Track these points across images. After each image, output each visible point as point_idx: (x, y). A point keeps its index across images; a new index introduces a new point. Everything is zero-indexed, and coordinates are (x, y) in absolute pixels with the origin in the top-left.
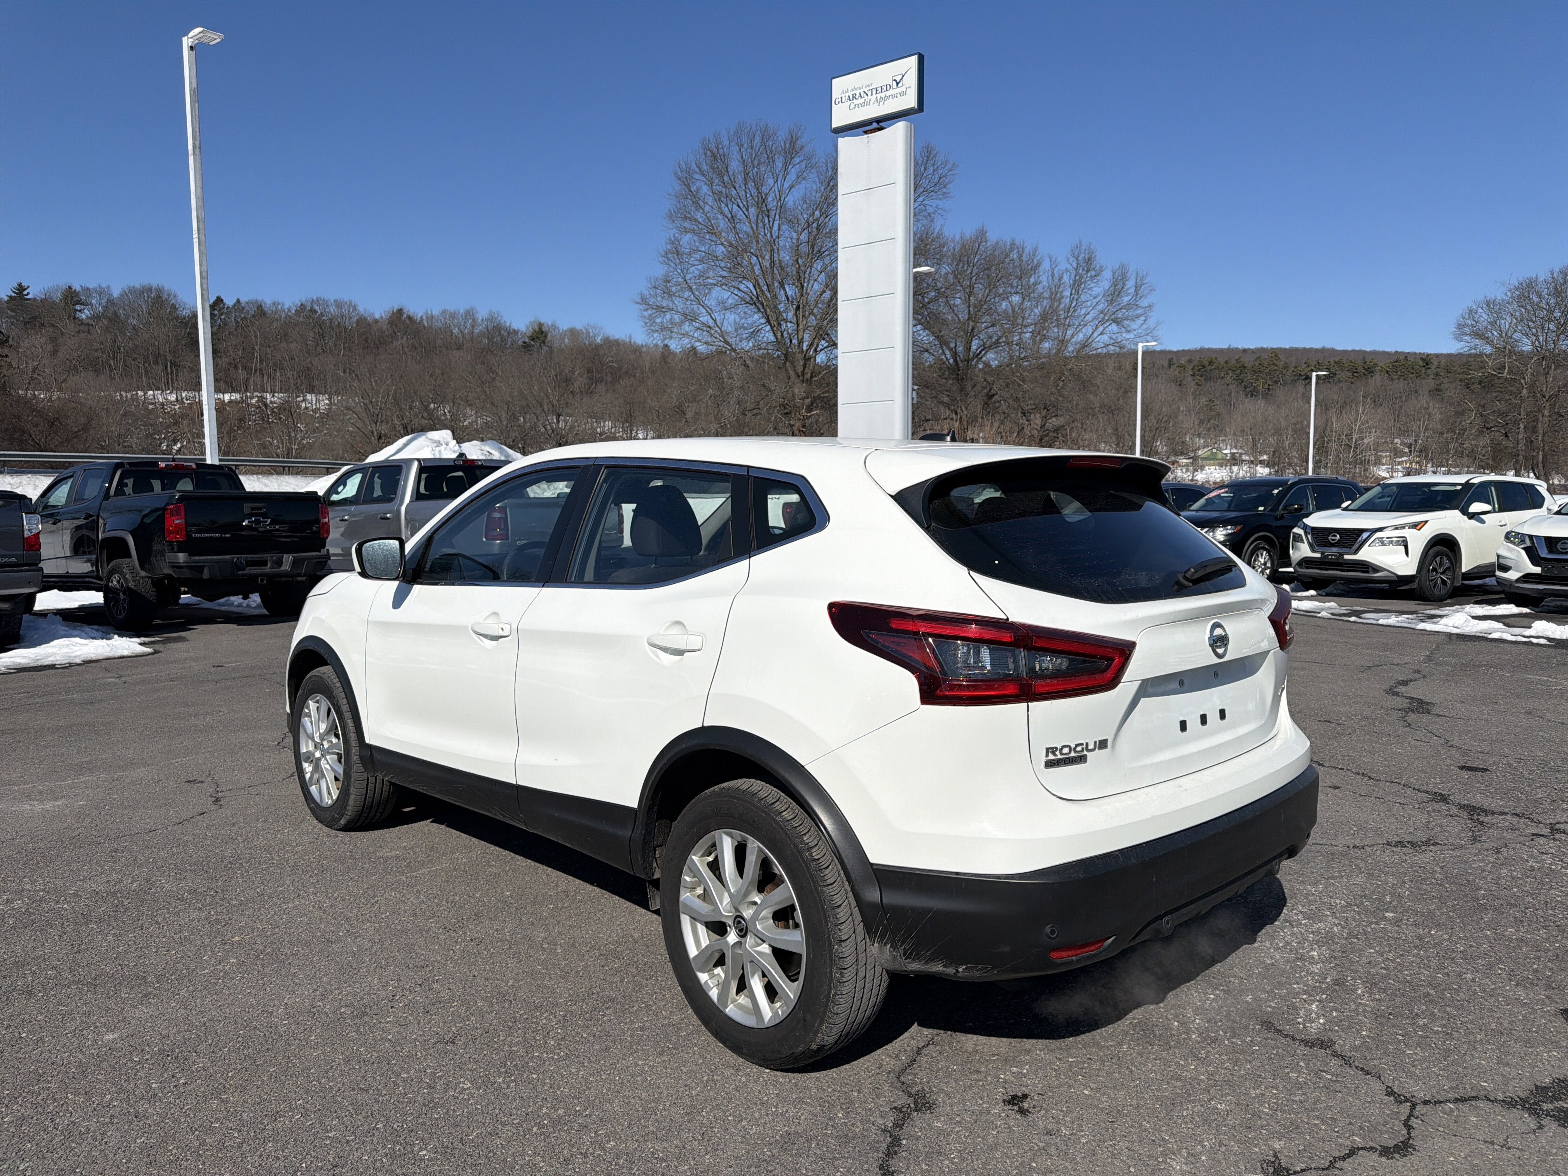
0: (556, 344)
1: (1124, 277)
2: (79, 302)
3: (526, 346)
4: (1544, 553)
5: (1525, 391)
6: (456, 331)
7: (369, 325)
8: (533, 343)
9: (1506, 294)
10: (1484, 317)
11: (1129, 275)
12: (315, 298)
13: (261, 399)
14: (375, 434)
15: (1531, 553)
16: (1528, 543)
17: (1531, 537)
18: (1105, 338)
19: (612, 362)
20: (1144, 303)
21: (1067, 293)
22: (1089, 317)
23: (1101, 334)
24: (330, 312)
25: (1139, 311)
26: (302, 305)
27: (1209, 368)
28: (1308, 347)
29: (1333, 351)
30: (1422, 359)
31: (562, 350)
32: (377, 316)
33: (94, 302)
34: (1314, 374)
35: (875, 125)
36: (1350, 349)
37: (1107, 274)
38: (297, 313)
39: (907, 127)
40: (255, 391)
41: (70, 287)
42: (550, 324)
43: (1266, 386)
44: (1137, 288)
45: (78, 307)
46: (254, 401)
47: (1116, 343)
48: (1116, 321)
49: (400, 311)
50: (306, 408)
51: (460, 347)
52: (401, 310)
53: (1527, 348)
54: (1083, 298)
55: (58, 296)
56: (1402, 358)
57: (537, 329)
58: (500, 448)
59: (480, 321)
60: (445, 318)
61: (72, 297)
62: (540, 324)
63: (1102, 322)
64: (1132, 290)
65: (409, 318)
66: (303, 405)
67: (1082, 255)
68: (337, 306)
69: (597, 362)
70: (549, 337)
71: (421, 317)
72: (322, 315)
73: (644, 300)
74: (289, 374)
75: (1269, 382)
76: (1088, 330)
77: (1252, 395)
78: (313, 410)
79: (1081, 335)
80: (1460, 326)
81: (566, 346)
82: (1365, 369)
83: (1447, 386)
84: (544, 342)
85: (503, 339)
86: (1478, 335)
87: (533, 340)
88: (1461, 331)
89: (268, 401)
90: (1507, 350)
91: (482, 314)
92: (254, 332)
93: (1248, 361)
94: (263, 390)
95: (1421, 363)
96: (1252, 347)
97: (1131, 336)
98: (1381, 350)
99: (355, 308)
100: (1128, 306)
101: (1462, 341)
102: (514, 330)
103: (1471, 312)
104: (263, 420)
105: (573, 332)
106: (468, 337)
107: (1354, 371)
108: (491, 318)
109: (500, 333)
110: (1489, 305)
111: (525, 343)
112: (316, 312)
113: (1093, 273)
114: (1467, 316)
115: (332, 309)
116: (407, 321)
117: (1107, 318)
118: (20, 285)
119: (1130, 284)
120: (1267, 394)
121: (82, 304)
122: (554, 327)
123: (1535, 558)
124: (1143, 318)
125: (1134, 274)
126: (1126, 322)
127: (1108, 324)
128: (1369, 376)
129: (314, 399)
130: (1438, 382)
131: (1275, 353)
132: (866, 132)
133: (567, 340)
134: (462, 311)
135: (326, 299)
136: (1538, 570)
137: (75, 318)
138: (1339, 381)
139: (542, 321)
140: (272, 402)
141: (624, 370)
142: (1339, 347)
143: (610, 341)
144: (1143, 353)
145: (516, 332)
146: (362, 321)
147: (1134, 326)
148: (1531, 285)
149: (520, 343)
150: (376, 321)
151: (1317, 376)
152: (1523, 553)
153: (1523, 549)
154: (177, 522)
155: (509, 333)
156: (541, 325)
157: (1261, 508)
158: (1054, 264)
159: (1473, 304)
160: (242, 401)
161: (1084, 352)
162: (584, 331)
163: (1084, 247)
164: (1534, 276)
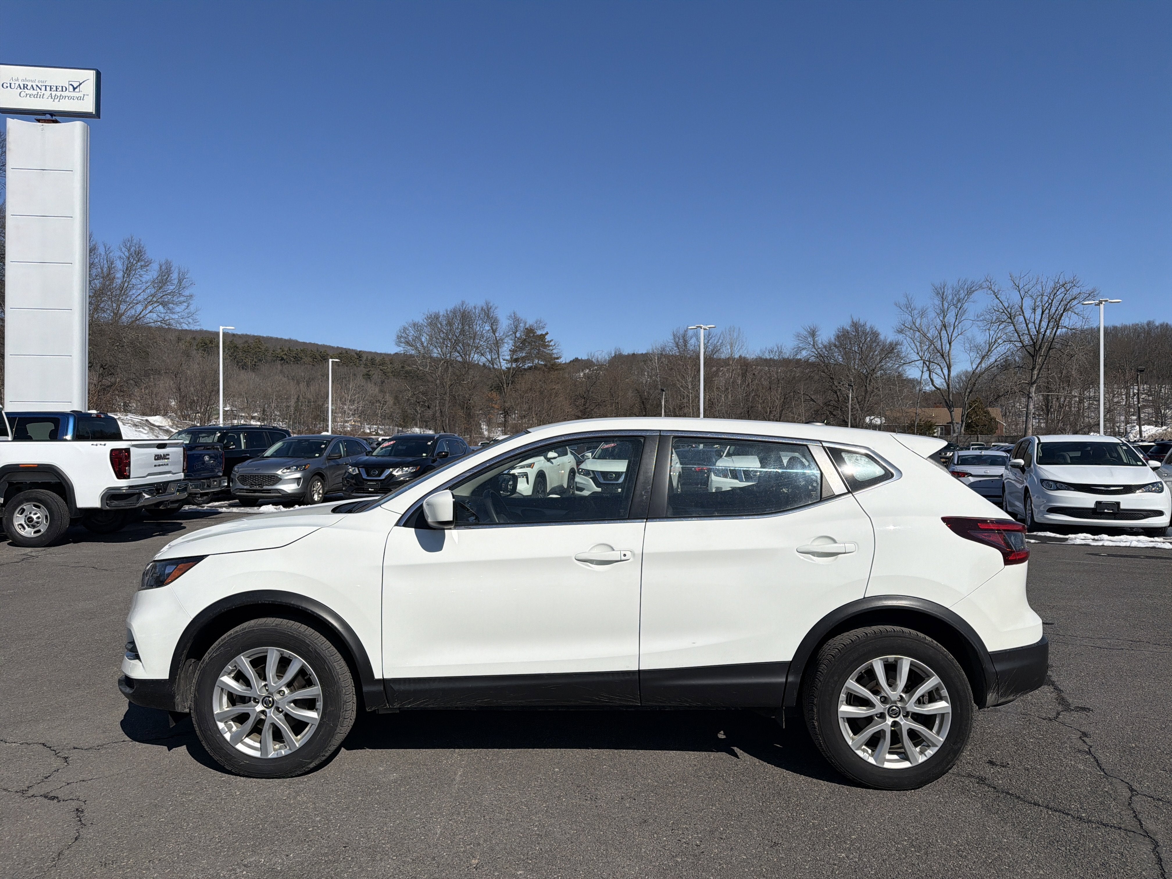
1: (169, 272)
4: (602, 480)
5: (438, 381)
9: (424, 321)
10: (412, 332)
11: (173, 268)
15: (594, 479)
16: (592, 476)
17: (593, 471)
18: (154, 316)
20: (187, 293)
21: (119, 275)
22: (139, 298)
23: (150, 312)
25: (182, 299)
27: (210, 345)
28: (279, 337)
29: (296, 342)
30: (356, 353)
34: (330, 360)
35: (48, 117)
36: (308, 342)
37: (155, 266)
39: (84, 127)
43: (253, 363)
44: (180, 281)
47: (163, 321)
48: (164, 304)
53: (435, 355)
54: (134, 281)
56: (344, 352)
63: (150, 303)
64: (176, 282)
67: (133, 249)
75: (255, 360)
76: (139, 308)
77: (243, 368)
79: (133, 312)
80: (399, 337)
82: (321, 357)
83: (373, 373)
86: (408, 343)
88: (401, 339)
90: (426, 356)
93: (239, 343)
95: (356, 356)
96: (239, 333)
97: (176, 316)
98: (328, 344)
100: (172, 294)
101: (400, 346)
103: (405, 329)
107: (314, 358)
110: (415, 325)
113: (143, 263)
114: (402, 331)
117: (155, 299)
119: (175, 276)
120: (254, 368)
123: (598, 484)
124: (186, 304)
125: (177, 270)
126: (171, 305)
127: (156, 305)
128: (324, 362)
130: (367, 370)
131: (259, 340)
132: (39, 121)
136: (599, 490)
138: (305, 363)
142: (301, 340)
144: (224, 334)
147: (177, 309)
148: (437, 317)
151: (333, 362)
152: (591, 480)
153: (591, 478)
157: (424, 455)
158: (107, 250)
159: (406, 324)
161: (136, 325)
163: (135, 241)
164: (437, 312)
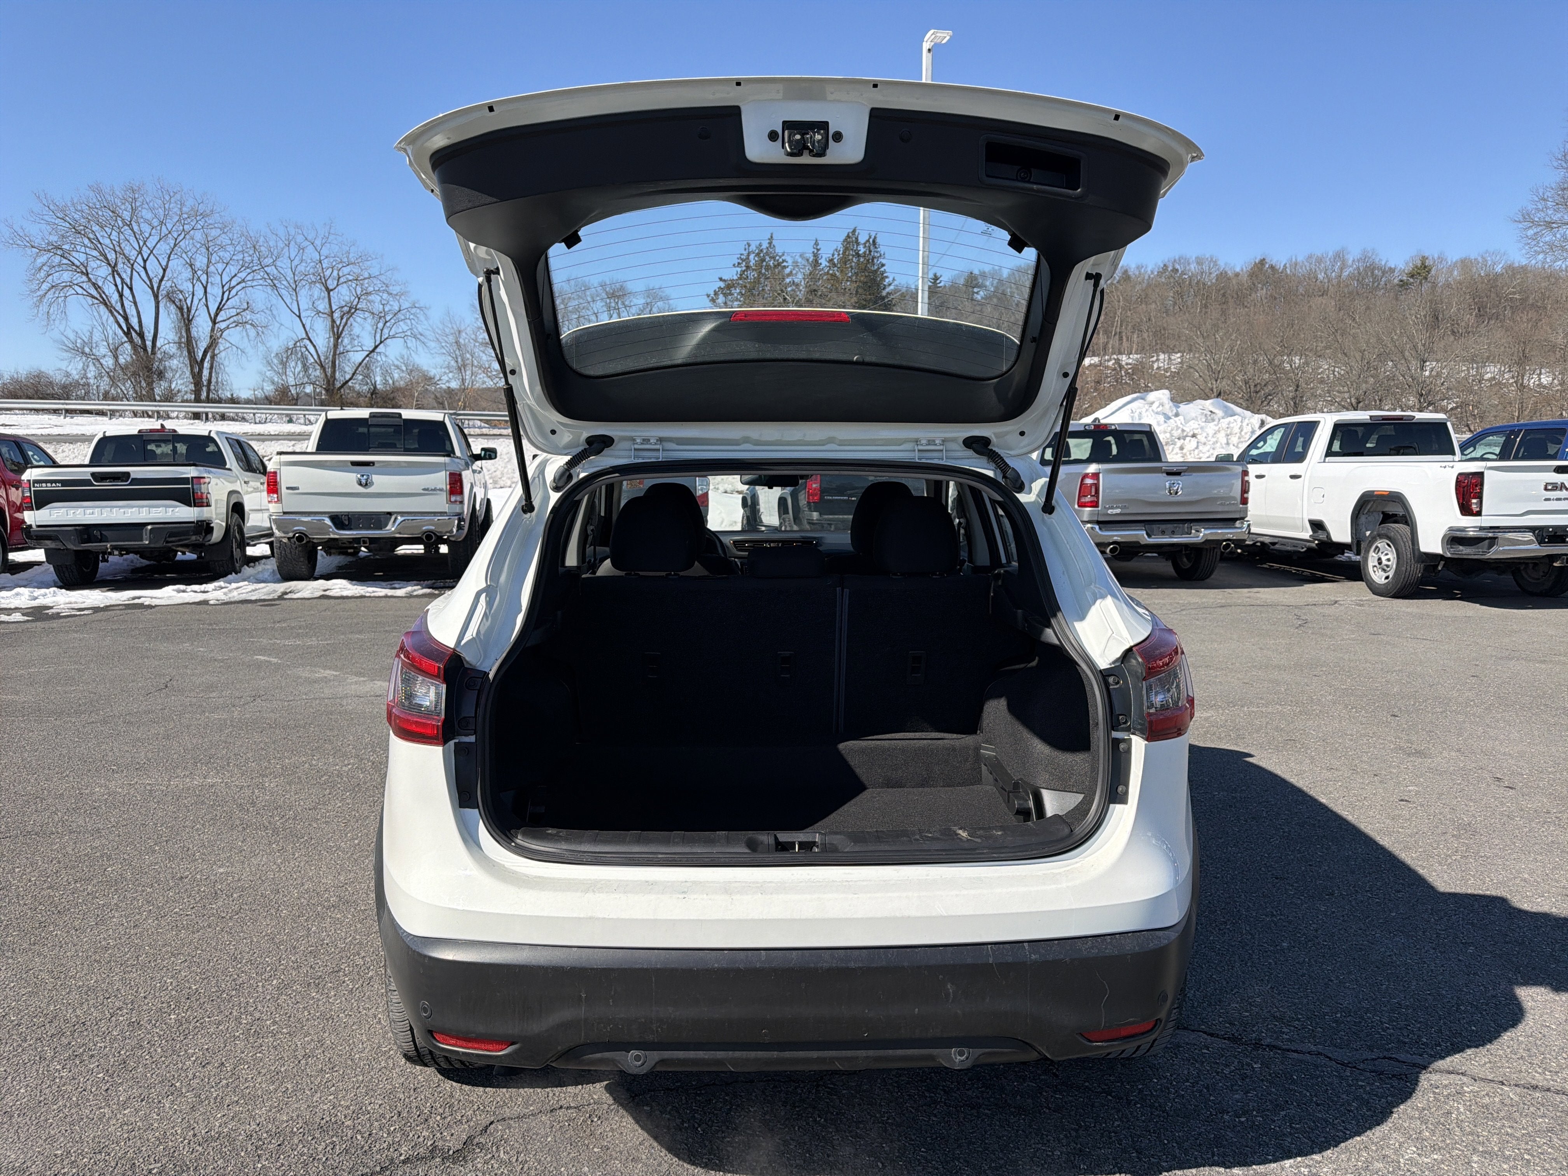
0: (1441, 280)
2: (977, 286)
3: (1403, 284)
6: (1321, 276)
7: (1229, 279)
8: (1412, 280)
12: (1177, 258)
13: (1118, 361)
14: (1215, 390)
19: (1514, 293)
24: (1189, 270)
26: (1165, 265)
31: (1449, 285)
32: (1238, 270)
33: (988, 283)
38: (1160, 274)
40: (1113, 353)
41: (971, 273)
42: (1436, 256)
45: (976, 290)
46: (1111, 363)
49: (1262, 262)
50: (1159, 368)
51: (1324, 293)
52: (1264, 259)
55: (962, 281)
57: (1419, 264)
58: (1226, 407)
59: (1350, 262)
60: (1311, 264)
61: (972, 282)
62: (1423, 257)
65: (1272, 267)
66: (1155, 366)
68: (1198, 263)
69: (1493, 295)
70: (1433, 272)
71: (1285, 265)
72: (1183, 273)
73: (1526, 217)
74: (1145, 335)
78: (1164, 370)
81: (1454, 280)
84: (1426, 278)
85: (1375, 279)
87: (1412, 276)
89: (1124, 363)
91: (1353, 255)
92: (1118, 296)
94: (1120, 353)
99: (1215, 262)
102: (1390, 268)
104: (1117, 381)
105: (1465, 264)
106: (1335, 282)
108: (1364, 258)
109: (1372, 273)
111: (1401, 281)
112: (1177, 270)
115: (1193, 267)
116: (1269, 270)
118: (935, 275)
121: (979, 287)
122: (1441, 259)
129: (1167, 358)
133: (1456, 273)
134: (1331, 254)
135: (1188, 256)
137: (972, 300)
139: (1426, 255)
140: (1127, 364)
141: (1531, 301)
143: (1514, 269)
145: (1392, 270)
146: (1223, 276)
149: (1396, 281)
150: (1237, 275)
154: (814, 486)
155: (1384, 273)
156: (1424, 259)
160: (1101, 364)
162: (1480, 260)
